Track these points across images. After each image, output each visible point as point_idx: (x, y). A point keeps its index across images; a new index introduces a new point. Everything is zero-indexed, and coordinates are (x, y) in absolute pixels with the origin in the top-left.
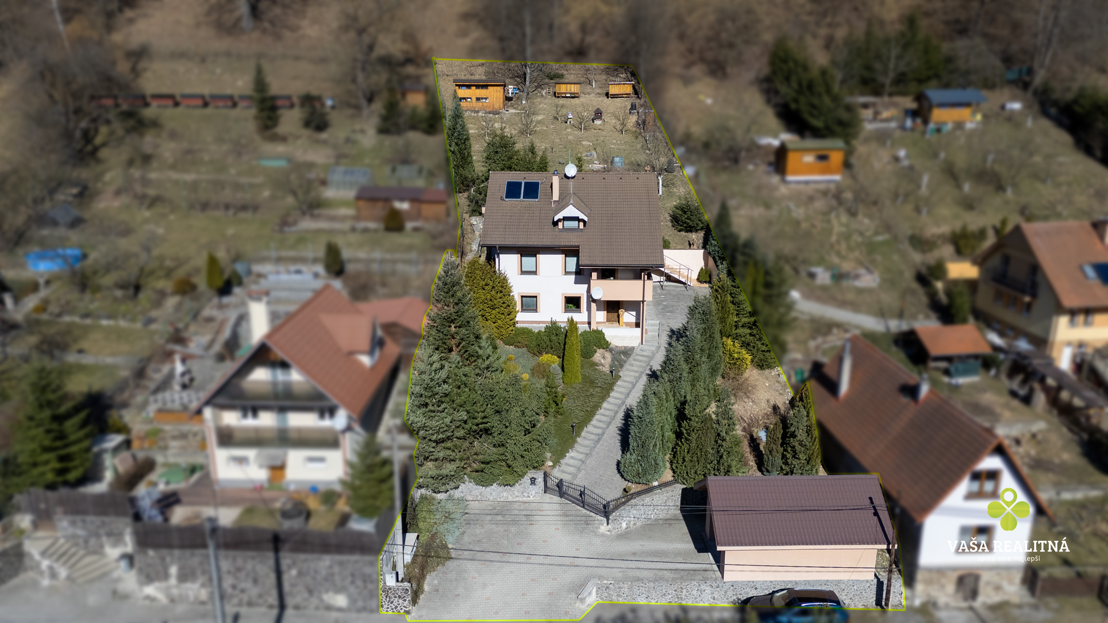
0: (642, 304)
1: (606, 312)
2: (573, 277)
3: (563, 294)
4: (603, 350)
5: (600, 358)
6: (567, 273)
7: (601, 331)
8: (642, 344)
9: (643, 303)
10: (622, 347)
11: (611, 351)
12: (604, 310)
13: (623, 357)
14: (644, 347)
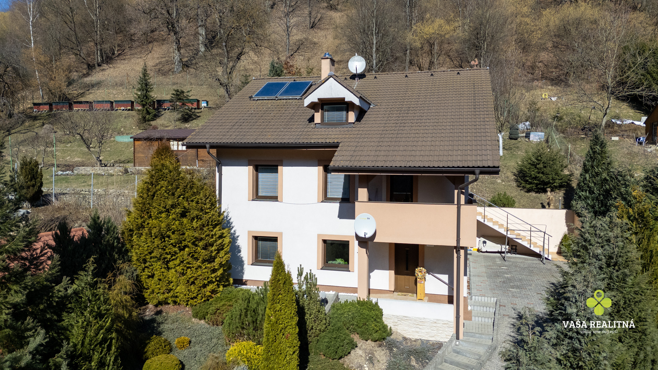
0: (455, 255)
1: (393, 272)
2: (336, 206)
3: (319, 235)
4: (373, 344)
5: (362, 361)
6: (326, 199)
7: (377, 303)
8: (458, 338)
9: (458, 252)
10: (416, 341)
11: (391, 346)
12: (390, 269)
13: (413, 363)
14: (462, 345)
